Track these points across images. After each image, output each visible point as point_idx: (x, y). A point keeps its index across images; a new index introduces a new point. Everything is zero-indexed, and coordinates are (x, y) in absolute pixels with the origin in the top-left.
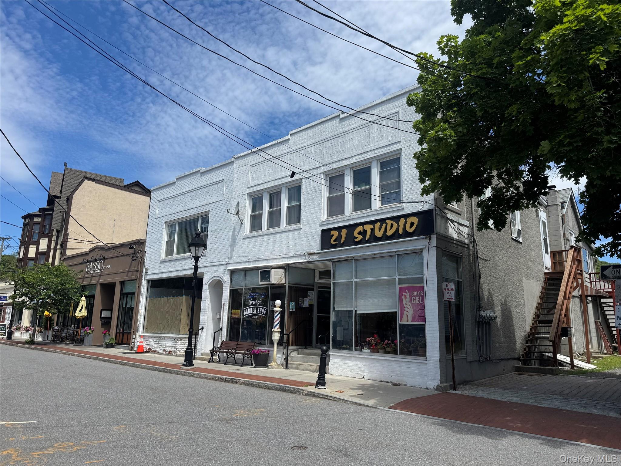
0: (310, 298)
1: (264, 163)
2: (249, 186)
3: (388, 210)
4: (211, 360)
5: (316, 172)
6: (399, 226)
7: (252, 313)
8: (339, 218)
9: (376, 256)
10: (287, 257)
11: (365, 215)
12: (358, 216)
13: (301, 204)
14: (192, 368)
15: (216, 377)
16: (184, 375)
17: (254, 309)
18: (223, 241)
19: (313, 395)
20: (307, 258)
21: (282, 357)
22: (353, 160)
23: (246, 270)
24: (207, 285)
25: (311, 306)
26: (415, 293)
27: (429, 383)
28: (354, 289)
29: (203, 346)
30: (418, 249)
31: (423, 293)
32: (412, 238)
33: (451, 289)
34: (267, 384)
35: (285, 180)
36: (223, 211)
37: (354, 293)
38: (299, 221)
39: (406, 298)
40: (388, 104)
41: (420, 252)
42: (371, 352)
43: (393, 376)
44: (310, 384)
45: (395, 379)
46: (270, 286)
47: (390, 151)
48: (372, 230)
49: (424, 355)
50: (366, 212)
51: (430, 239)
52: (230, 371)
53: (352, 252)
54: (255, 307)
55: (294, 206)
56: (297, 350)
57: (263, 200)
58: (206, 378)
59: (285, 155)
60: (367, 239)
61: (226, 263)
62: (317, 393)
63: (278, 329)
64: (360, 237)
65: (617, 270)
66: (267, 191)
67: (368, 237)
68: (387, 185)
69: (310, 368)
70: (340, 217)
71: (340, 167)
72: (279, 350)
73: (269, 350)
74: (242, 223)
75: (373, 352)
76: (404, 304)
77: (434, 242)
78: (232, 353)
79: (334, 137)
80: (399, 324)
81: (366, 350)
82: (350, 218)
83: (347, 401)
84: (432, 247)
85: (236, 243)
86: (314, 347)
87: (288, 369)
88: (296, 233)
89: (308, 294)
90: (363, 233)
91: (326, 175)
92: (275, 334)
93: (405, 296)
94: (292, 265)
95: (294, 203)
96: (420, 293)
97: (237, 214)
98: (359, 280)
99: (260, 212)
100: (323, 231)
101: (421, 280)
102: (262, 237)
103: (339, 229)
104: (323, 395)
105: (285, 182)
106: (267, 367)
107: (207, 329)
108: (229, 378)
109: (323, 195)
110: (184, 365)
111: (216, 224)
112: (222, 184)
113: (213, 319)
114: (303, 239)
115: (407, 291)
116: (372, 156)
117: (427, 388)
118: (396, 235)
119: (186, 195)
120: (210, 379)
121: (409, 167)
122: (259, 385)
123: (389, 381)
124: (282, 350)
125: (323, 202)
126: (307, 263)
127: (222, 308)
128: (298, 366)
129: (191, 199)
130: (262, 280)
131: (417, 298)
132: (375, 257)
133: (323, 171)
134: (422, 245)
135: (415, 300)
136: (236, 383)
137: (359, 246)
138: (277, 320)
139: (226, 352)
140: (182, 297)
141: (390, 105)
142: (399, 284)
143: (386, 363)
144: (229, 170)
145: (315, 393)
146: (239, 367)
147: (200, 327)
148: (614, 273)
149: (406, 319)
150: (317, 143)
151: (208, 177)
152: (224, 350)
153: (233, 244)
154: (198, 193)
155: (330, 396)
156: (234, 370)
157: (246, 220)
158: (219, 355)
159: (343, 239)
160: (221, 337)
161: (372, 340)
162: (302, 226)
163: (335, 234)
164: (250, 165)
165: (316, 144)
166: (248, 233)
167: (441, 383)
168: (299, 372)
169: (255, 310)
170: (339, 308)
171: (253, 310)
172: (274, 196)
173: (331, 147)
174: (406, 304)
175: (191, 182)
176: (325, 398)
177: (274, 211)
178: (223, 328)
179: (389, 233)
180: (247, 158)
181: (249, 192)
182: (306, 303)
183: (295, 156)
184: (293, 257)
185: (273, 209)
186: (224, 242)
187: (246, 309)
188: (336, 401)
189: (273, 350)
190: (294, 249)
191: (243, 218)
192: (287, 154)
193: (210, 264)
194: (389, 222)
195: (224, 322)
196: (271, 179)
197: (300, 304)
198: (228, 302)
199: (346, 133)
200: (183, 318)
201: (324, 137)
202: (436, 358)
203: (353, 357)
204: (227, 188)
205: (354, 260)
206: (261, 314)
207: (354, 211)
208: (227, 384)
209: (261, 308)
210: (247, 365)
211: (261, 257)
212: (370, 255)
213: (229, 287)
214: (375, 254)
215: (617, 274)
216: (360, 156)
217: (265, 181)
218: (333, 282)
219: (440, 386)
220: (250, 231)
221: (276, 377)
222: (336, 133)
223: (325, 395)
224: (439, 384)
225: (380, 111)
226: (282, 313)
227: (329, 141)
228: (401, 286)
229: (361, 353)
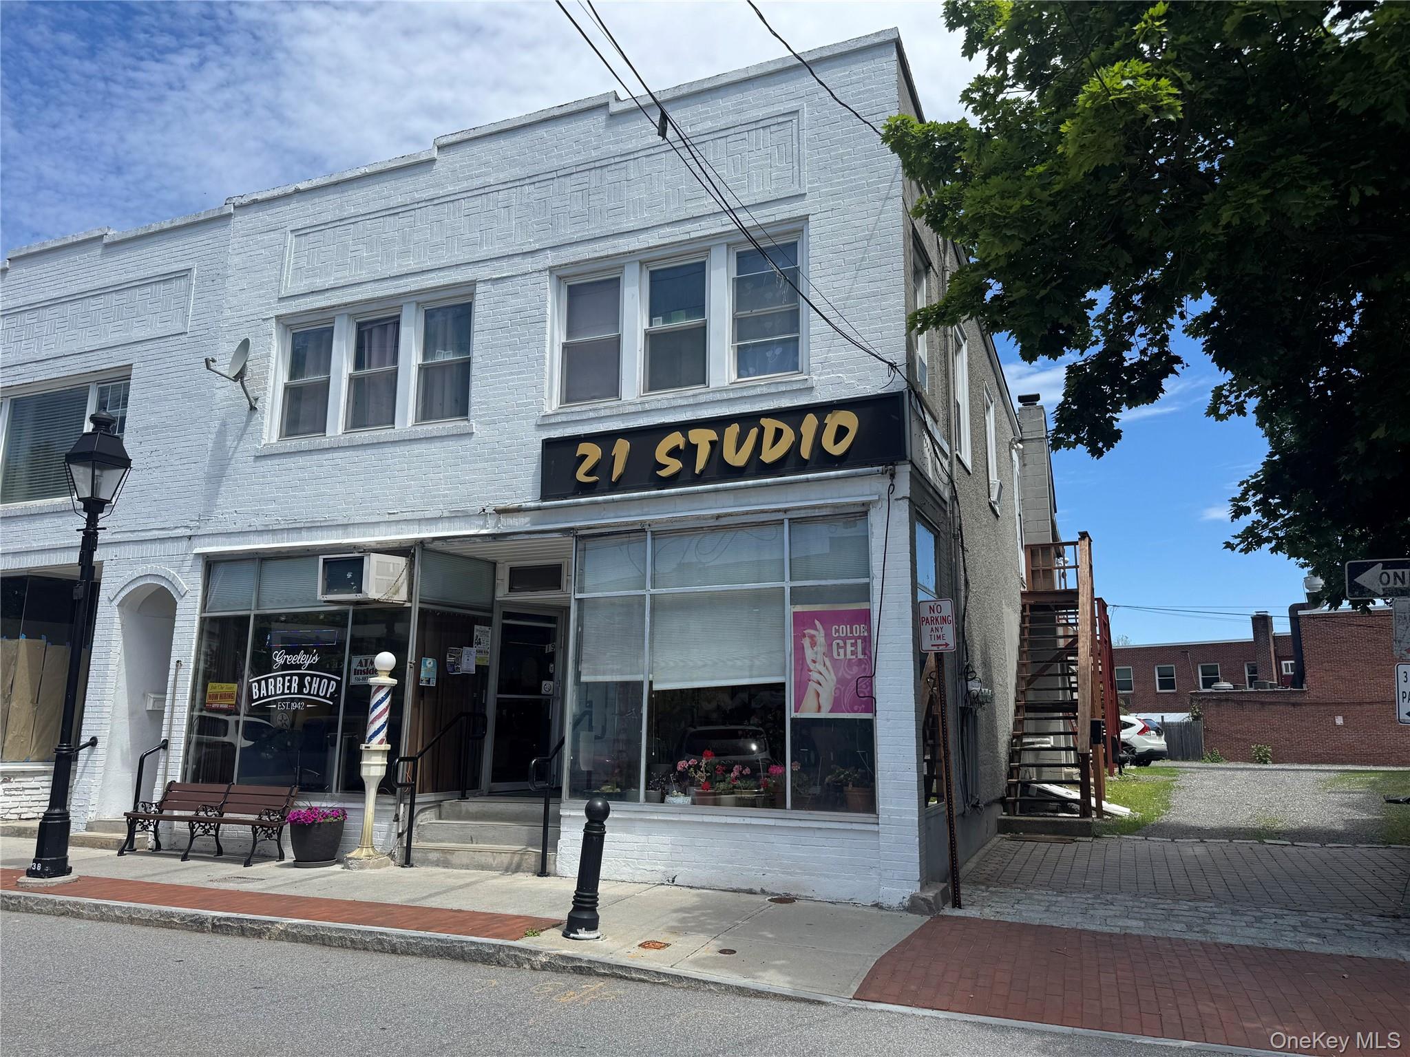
0: (480, 647)
1: (341, 228)
2: (283, 293)
3: (765, 390)
4: (128, 847)
5: (528, 264)
6: (799, 437)
7: (283, 693)
8: (605, 408)
9: (723, 522)
10: (419, 520)
11: (691, 401)
12: (665, 404)
13: (473, 360)
14: (65, 884)
15: (172, 915)
16: (33, 911)
17: (290, 681)
18: (178, 462)
19: (573, 968)
20: (491, 521)
21: (390, 831)
22: (652, 239)
23: (262, 559)
24: (116, 602)
25: (482, 670)
26: (844, 630)
27: (885, 889)
28: (647, 619)
29: (94, 799)
30: (854, 504)
31: (869, 630)
32: (840, 472)
33: (944, 620)
34: (386, 934)
35: (416, 282)
36: (184, 368)
37: (647, 630)
38: (462, 409)
39: (813, 644)
40: (764, 87)
41: (861, 513)
42: (693, 803)
43: (769, 871)
44: (537, 926)
45: (776, 881)
46: (351, 608)
47: (772, 219)
48: (716, 446)
49: (870, 805)
50: (691, 393)
51: (892, 476)
52: (214, 885)
53: (646, 510)
54: (295, 674)
55: (443, 367)
56: (438, 804)
57: (335, 343)
58: (132, 921)
59: (416, 206)
60: (697, 472)
61: (189, 533)
62: (590, 961)
63: (381, 742)
64: (675, 465)
65: (1395, 574)
66: (350, 315)
67: (700, 464)
68: (759, 319)
69: (490, 860)
70: (605, 406)
71: (607, 256)
72: (379, 808)
73: (343, 810)
74: (253, 408)
75: (703, 803)
76: (809, 661)
77: (904, 486)
78: (207, 821)
79: (587, 166)
80: (792, 720)
81: (680, 800)
82: (639, 408)
83: (705, 982)
84: (897, 499)
85: (229, 471)
86: (486, 792)
87: (412, 866)
88: (452, 445)
89: (475, 634)
90: (686, 453)
91: (560, 278)
92: (374, 758)
93: (812, 637)
94: (438, 546)
95: (446, 357)
96: (859, 630)
97: (240, 376)
98: (664, 590)
99: (321, 377)
100: (548, 444)
101: (864, 592)
102: (327, 456)
103: (606, 439)
104: (610, 966)
105: (414, 287)
106: (338, 862)
107: (110, 745)
108: (228, 919)
109: (548, 337)
110: (31, 873)
111: (157, 409)
112: (183, 282)
113: (132, 713)
114: (480, 465)
115: (817, 622)
116: (713, 231)
117: (877, 905)
118: (791, 462)
119: (47, 311)
120: (147, 923)
121: (830, 271)
122: (352, 941)
123: (758, 889)
124: (393, 808)
125: (548, 356)
126: (488, 539)
127: (171, 678)
128: (449, 857)
129: (63, 325)
130: (328, 588)
131: (849, 642)
132: (720, 527)
133: (551, 264)
134: (868, 493)
135: (842, 651)
136: (259, 934)
137: (673, 491)
138: (379, 718)
139: (190, 820)
140: (14, 642)
141: (774, 91)
142: (794, 602)
143: (748, 835)
144: (210, 241)
145: (580, 960)
146: (238, 869)
147: (85, 739)
148: (1388, 582)
149: (815, 705)
150: (532, 179)
151: (132, 259)
152: (176, 813)
153: (218, 474)
154: (92, 308)
155: (638, 970)
156: (225, 880)
157: (269, 400)
158: (156, 827)
159: (618, 469)
160: (166, 768)
161: (697, 767)
162: (474, 424)
163: (593, 453)
164: (289, 229)
165: (528, 181)
166: (274, 439)
167: (922, 888)
168: (457, 877)
169: (295, 685)
170: (595, 673)
171: (287, 684)
172: (370, 331)
173: (580, 194)
174: (814, 662)
175: (65, 270)
176: (621, 977)
177: (370, 376)
178: (172, 741)
179: (770, 455)
180: (283, 208)
181: (283, 312)
182: (468, 661)
183: (454, 214)
184: (441, 518)
185: (366, 371)
186: (186, 466)
187: (259, 682)
188: (663, 984)
189: (363, 810)
190: (445, 496)
191: (257, 394)
192: (423, 204)
193: (129, 534)
194: (770, 425)
195: (175, 721)
196: (364, 275)
197: (452, 665)
198: (192, 659)
199: (628, 157)
200: (18, 710)
201: (556, 163)
202: (909, 817)
203: (641, 820)
204: (200, 296)
205: (649, 534)
206: (318, 695)
207: (650, 390)
208: (221, 940)
209: (317, 676)
210: (266, 857)
211: (321, 516)
212: (704, 518)
213: (198, 611)
214: (718, 517)
215: (1395, 584)
216: (676, 229)
217: (342, 282)
218: (578, 596)
219: (923, 899)
220: (280, 437)
221: (396, 900)
222: (594, 153)
223: (622, 967)
224: (918, 891)
225: (742, 103)
226: (396, 693)
227: (573, 176)
228: (799, 608)
229: (661, 807)
